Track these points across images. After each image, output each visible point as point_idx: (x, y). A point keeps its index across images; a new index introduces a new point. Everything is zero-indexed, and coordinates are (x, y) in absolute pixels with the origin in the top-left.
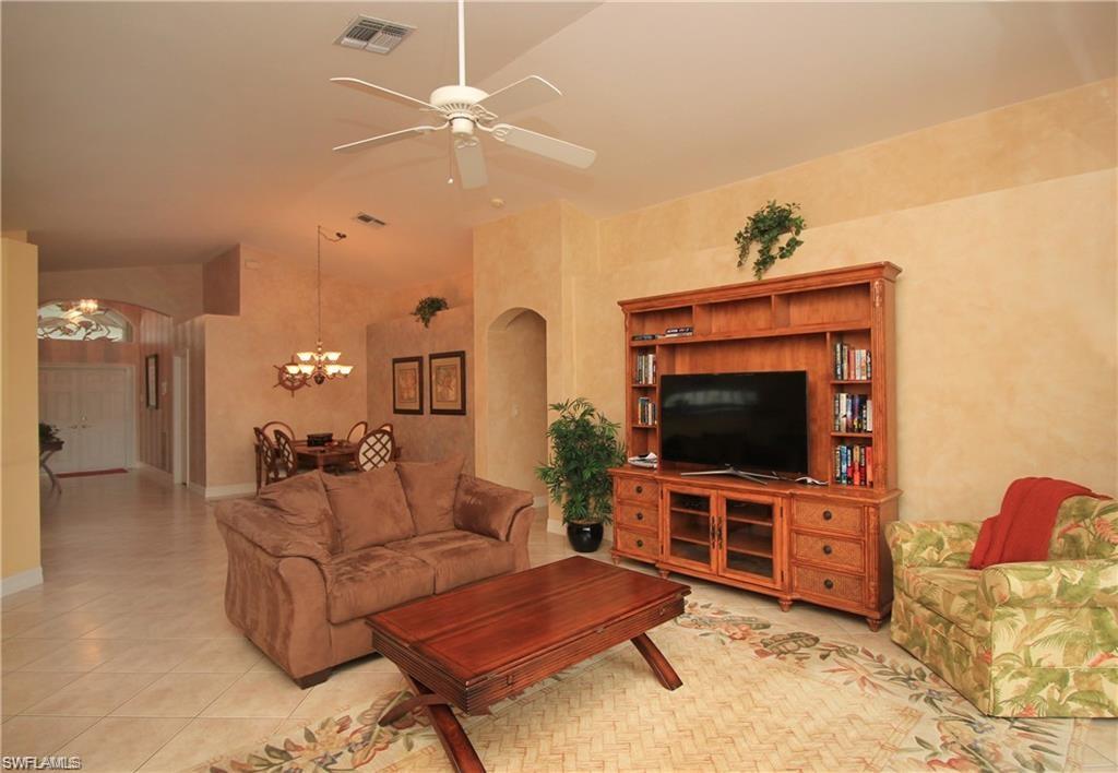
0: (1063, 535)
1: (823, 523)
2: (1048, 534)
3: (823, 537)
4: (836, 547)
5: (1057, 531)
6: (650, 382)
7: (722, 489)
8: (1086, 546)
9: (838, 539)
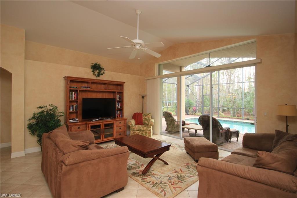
0: (144, 118)
1: (120, 124)
2: (142, 119)
3: (119, 127)
4: (121, 127)
5: (143, 118)
6: (73, 99)
7: (104, 122)
8: (147, 119)
9: (122, 126)
